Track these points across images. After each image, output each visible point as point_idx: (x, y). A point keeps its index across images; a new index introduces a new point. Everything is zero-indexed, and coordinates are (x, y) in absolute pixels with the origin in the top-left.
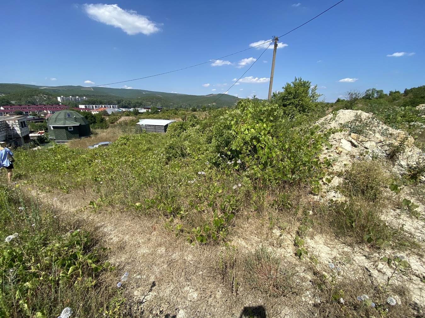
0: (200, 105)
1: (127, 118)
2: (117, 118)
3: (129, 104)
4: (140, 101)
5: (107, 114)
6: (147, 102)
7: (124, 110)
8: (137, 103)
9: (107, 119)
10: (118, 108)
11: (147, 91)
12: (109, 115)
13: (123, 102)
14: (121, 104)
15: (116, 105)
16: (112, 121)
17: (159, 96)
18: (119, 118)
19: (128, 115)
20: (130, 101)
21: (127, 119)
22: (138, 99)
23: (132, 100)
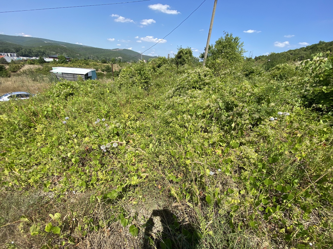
0: (108, 58)
1: (32, 66)
2: (19, 67)
3: (30, 53)
4: (42, 50)
5: (6, 62)
6: (51, 51)
7: (25, 58)
8: (40, 52)
9: (7, 67)
10: (17, 56)
11: (49, 40)
12: (8, 64)
13: (23, 50)
14: (20, 52)
15: (14, 53)
16: (14, 69)
17: (63, 46)
18: (22, 67)
19: (31, 64)
20: (30, 50)
21: (32, 68)
22: (39, 48)
23: (33, 49)
